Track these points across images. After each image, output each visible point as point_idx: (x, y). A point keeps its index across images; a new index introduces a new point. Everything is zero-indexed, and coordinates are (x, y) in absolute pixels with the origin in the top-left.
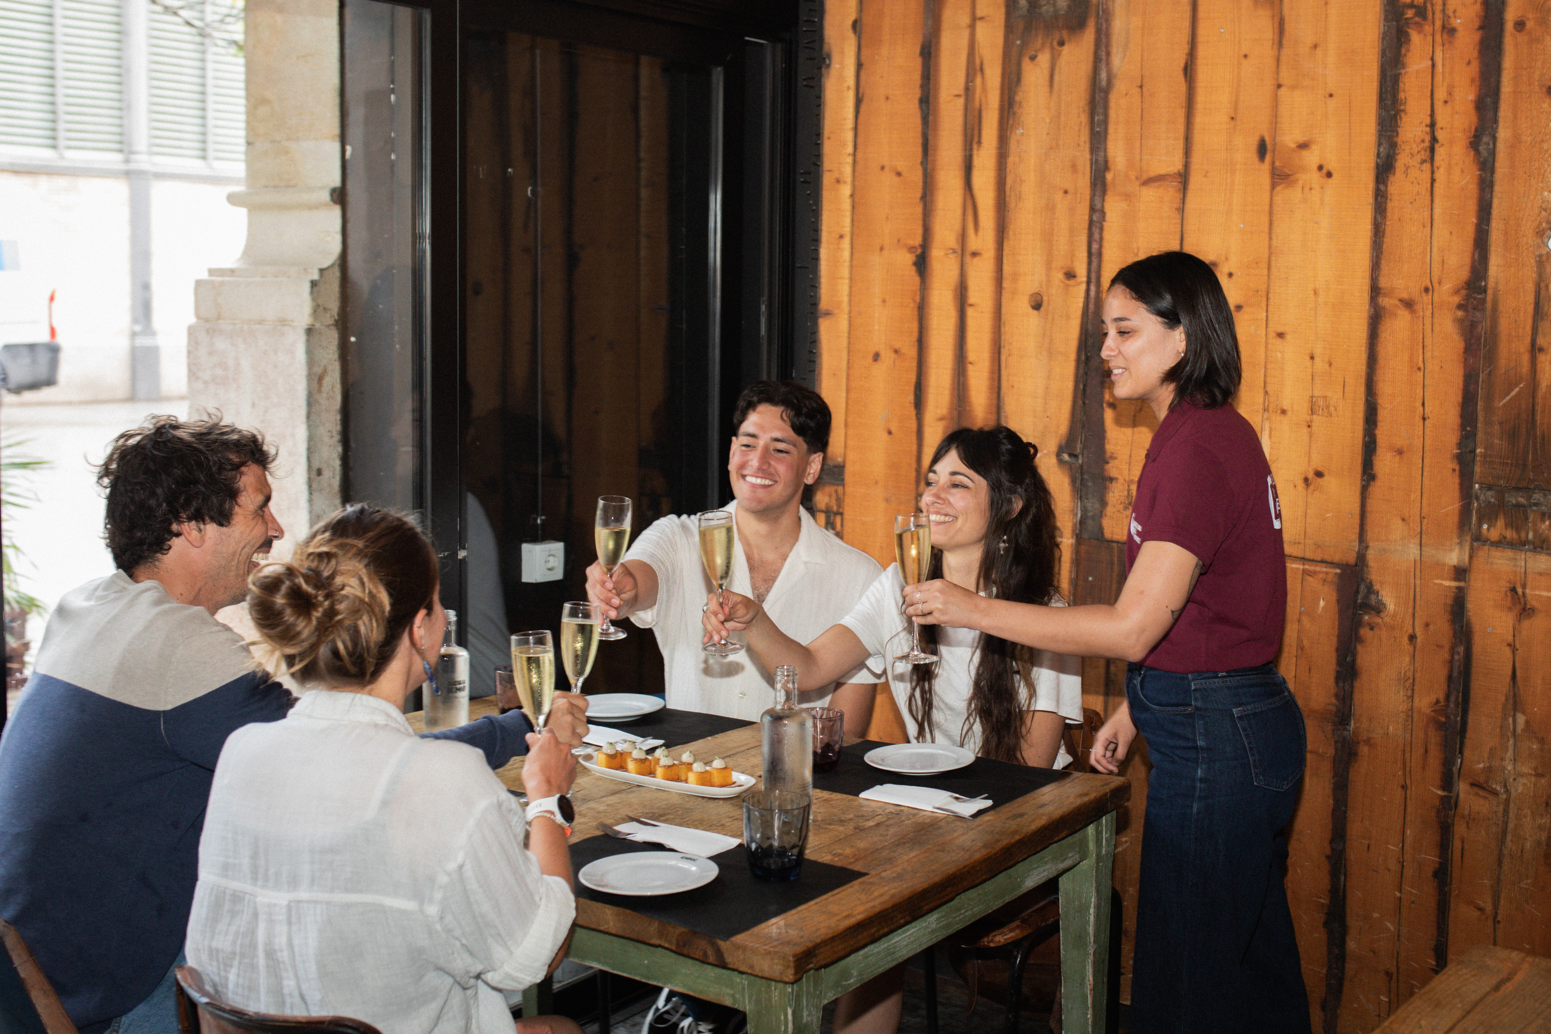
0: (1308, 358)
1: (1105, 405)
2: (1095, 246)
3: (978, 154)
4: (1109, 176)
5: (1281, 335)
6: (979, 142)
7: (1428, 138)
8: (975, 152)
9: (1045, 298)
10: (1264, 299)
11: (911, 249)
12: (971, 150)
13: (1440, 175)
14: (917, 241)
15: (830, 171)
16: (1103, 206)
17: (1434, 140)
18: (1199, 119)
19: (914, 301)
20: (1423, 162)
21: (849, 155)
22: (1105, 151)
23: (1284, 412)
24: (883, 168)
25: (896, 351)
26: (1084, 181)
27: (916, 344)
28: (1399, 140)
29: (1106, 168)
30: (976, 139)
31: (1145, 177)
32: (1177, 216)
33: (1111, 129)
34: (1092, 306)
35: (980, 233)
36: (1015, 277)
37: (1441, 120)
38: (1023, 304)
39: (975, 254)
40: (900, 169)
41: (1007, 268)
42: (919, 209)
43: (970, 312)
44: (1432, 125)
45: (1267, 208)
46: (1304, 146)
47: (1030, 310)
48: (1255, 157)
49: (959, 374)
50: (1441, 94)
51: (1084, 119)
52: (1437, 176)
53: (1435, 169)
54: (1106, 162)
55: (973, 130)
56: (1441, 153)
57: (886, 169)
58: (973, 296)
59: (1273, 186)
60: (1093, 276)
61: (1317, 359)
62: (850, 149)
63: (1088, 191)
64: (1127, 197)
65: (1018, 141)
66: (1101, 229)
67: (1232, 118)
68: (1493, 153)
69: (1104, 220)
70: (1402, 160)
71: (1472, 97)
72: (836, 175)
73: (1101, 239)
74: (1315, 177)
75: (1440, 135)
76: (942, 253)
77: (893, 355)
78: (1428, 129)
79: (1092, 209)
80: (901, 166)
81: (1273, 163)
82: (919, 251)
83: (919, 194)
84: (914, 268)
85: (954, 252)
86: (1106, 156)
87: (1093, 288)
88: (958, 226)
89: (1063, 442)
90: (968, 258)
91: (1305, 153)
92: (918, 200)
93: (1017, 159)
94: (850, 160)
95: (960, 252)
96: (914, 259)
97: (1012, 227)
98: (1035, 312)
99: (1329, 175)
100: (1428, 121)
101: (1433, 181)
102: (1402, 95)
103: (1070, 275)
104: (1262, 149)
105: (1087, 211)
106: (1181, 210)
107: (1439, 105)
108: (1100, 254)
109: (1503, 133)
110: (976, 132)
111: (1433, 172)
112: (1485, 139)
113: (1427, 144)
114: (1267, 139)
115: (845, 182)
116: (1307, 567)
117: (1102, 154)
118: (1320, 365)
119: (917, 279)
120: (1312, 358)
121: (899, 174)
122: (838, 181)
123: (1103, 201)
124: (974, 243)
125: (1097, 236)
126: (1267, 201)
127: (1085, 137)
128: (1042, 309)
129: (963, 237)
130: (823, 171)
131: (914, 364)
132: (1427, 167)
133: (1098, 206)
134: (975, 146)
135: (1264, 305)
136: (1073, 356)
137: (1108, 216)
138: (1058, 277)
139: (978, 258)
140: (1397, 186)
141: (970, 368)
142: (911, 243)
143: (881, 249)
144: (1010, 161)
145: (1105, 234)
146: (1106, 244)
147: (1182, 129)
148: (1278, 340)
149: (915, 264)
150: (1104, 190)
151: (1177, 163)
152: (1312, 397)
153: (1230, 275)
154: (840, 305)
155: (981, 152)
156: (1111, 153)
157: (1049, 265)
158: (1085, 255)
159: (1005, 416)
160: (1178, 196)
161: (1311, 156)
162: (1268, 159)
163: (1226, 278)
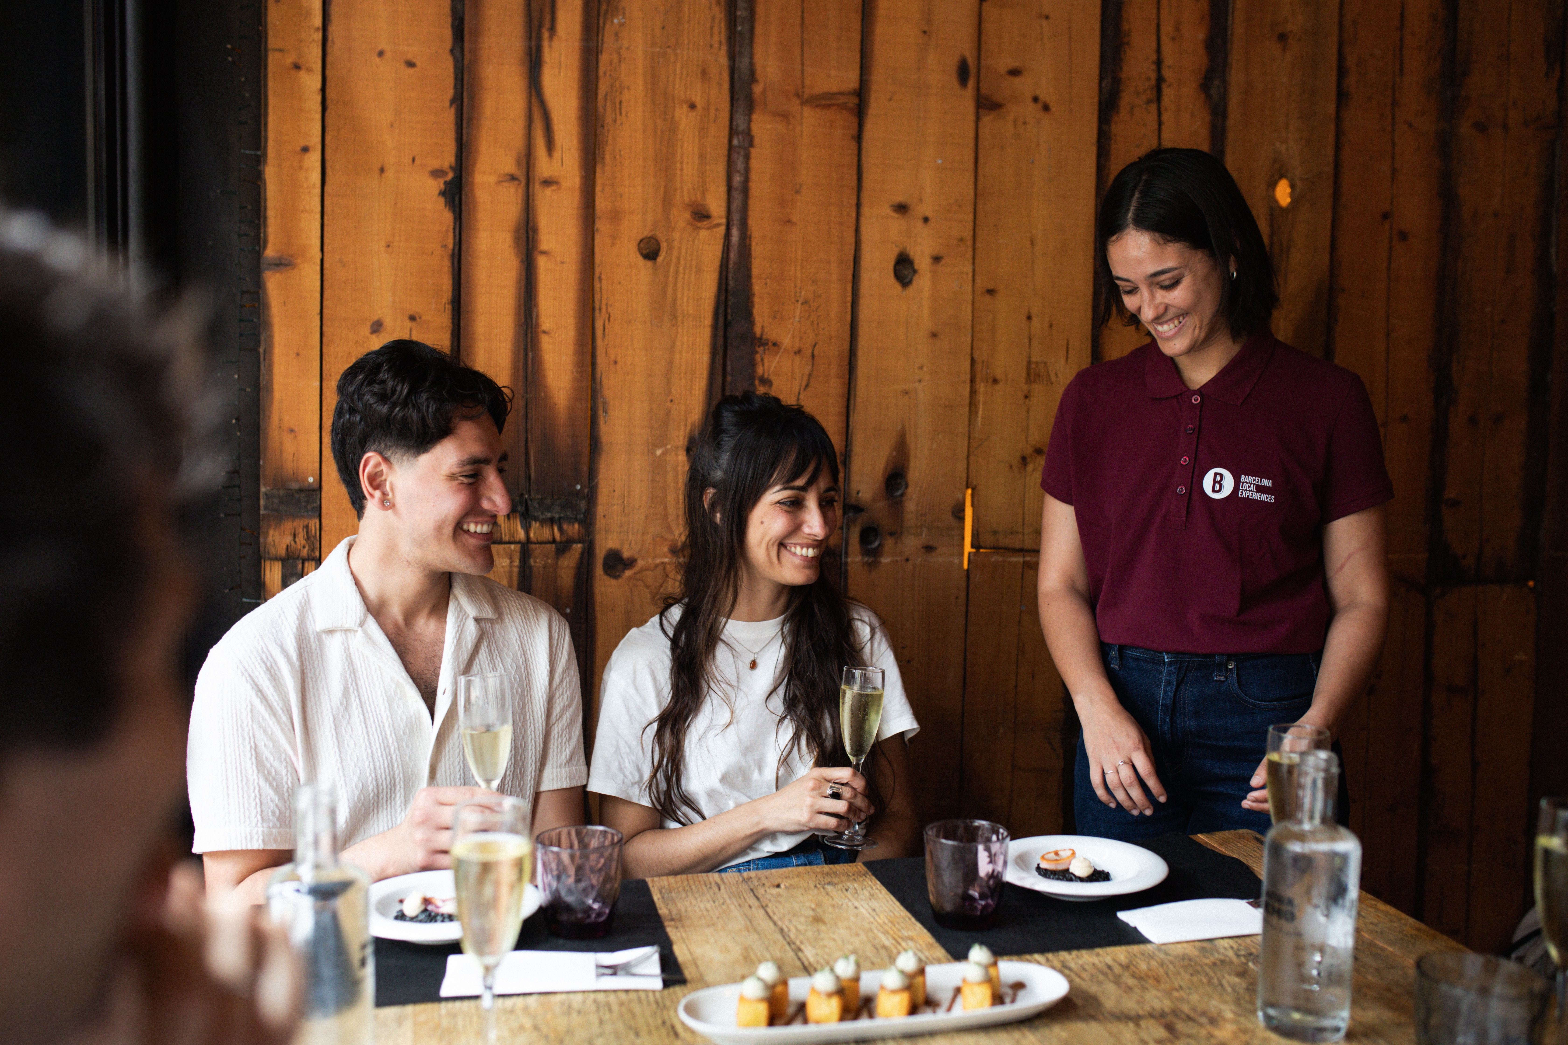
0: (1024, 318)
1: (757, 382)
2: (737, 179)
3: (550, 47)
4: (757, 89)
5: (991, 292)
6: (552, 29)
7: (1153, 76)
8: (546, 43)
9: (664, 246)
10: (970, 249)
11: (437, 173)
12: (540, 39)
13: (1168, 117)
14: (448, 159)
15: (280, 50)
16: (749, 128)
17: (1160, 80)
18: (881, 29)
19: (445, 247)
20: (1149, 101)
21: (317, 29)
22: (751, 57)
23: (995, 381)
24: (381, 54)
25: (412, 318)
26: (720, 94)
27: (449, 307)
28: (1124, 75)
29: (753, 78)
30: (547, 24)
31: (807, 92)
32: (854, 145)
33: (759, 30)
34: (733, 256)
35: (557, 154)
36: (616, 216)
37: (1169, 59)
38: (628, 251)
39: (547, 183)
40: (410, 57)
41: (602, 204)
42: (449, 117)
43: (542, 262)
44: (1159, 63)
45: (971, 142)
46: (1015, 72)
47: (641, 261)
48: (955, 82)
49: (526, 349)
50: (1167, 30)
51: (718, 13)
52: (1165, 117)
53: (1163, 110)
54: (752, 72)
55: (541, 12)
56: (1168, 93)
57: (388, 55)
58: (547, 240)
59: (979, 116)
60: (736, 218)
61: (1034, 319)
62: (318, 21)
63: (726, 107)
64: (785, 117)
65: (617, 34)
66: (747, 157)
67: (925, 32)
68: (1224, 97)
69: (751, 144)
70: (1126, 99)
71: (1201, 36)
72: (289, 59)
73: (747, 170)
74: (1032, 109)
75: (1167, 74)
76: (492, 179)
77: (408, 323)
78: (1154, 67)
79: (732, 132)
80: (413, 51)
81: (978, 89)
82: (450, 176)
83: (449, 93)
84: (442, 200)
85: (513, 178)
86: (752, 64)
87: (735, 233)
88: (518, 141)
89: (697, 433)
90: (537, 187)
91: (1016, 81)
92: (447, 103)
93: (615, 57)
94: (318, 36)
95: (523, 179)
96: (442, 186)
97: (608, 149)
98: (649, 263)
99: (1046, 108)
100: (1154, 57)
101: (1160, 124)
102: (1125, 27)
103: (701, 215)
104: (963, 73)
105: (726, 132)
106: (859, 138)
107: (1165, 40)
108: (745, 190)
109: (1236, 77)
110: (547, 17)
111: (1159, 114)
112: (1216, 82)
113: (1153, 82)
114: (970, 60)
115: (310, 70)
116: (1027, 559)
117: (746, 60)
118: (1036, 325)
119: (448, 217)
120: (1029, 318)
121: (410, 64)
122: (297, 67)
123: (750, 121)
124: (544, 166)
125: (740, 165)
126: (971, 134)
127: (719, 36)
128: (660, 259)
129: (527, 159)
130: (266, 50)
131: (445, 337)
132: (1153, 107)
133: (742, 127)
134: (546, 34)
135: (969, 255)
136: (708, 320)
137: (757, 141)
138: (681, 217)
139: (554, 187)
140: (1121, 126)
141: (544, 339)
142: (435, 164)
143: (382, 170)
144: (604, 58)
145: (753, 163)
146: (754, 176)
147: (858, 37)
148: (988, 298)
149: (442, 193)
150: (751, 107)
151: (850, 79)
152: (1029, 363)
153: (926, 220)
154: (303, 252)
155: (555, 43)
156: (759, 60)
157: (667, 201)
158: (723, 189)
159: (605, 403)
160: (854, 121)
161: (1024, 85)
162: (971, 84)
163: (920, 223)
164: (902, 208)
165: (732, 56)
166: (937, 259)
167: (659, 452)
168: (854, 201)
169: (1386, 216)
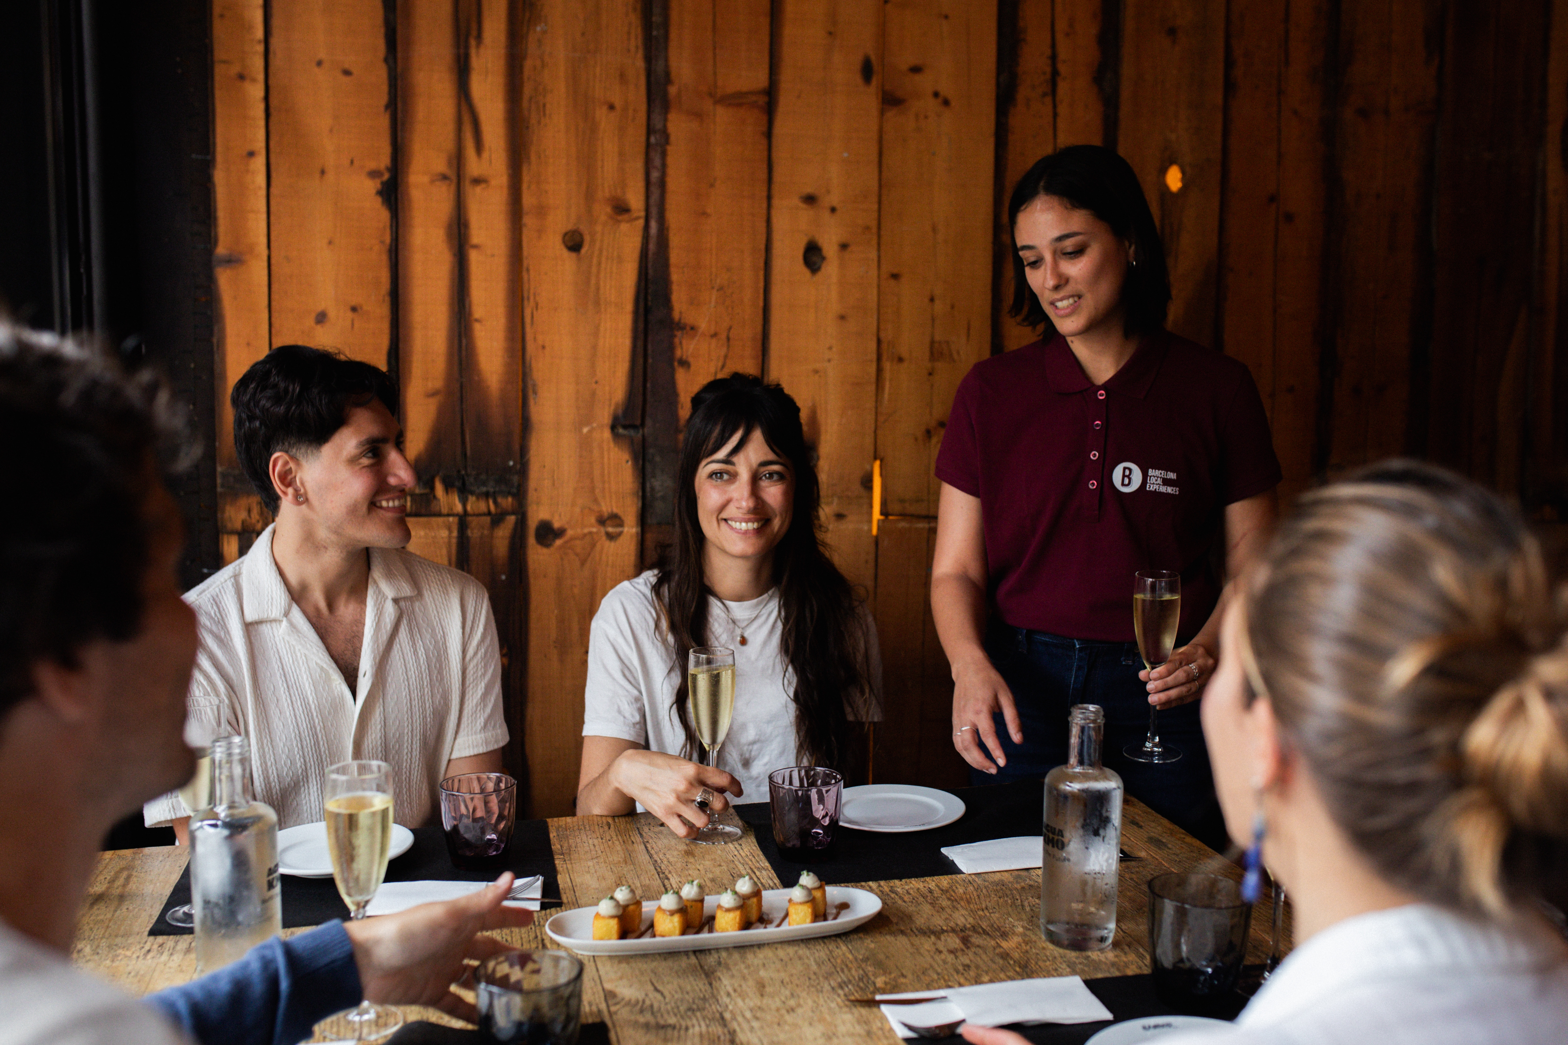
0: (927, 300)
1: (676, 364)
2: (655, 175)
3: (478, 53)
4: (673, 90)
5: (895, 276)
6: (479, 37)
7: (1048, 70)
8: (473, 51)
9: (587, 238)
10: (875, 237)
11: (373, 174)
12: (467, 47)
13: (1062, 110)
14: (384, 161)
15: (225, 62)
16: (665, 127)
17: (1055, 73)
18: (789, 32)
19: (382, 242)
20: (1045, 95)
21: (259, 42)
22: (667, 60)
23: (901, 360)
24: (319, 63)
25: (354, 309)
26: (637, 95)
27: (388, 299)
28: (1020, 70)
29: (668, 80)
30: (474, 33)
31: (720, 92)
32: (764, 142)
33: (673, 34)
34: (652, 247)
35: (485, 155)
36: (541, 211)
37: (1063, 53)
38: (554, 244)
39: (477, 181)
40: (346, 66)
41: (528, 200)
42: (384, 121)
43: (473, 256)
44: (1054, 57)
45: (875, 136)
46: (916, 70)
47: (566, 253)
48: (858, 79)
49: (460, 336)
50: (1061, 25)
51: (635, 19)
52: (1060, 111)
53: (1058, 103)
54: (667, 74)
55: (469, 21)
56: (1063, 86)
57: (326, 65)
58: (477, 235)
59: (882, 113)
60: (654, 211)
61: (937, 302)
62: (260, 33)
63: (643, 107)
64: (698, 115)
65: (539, 41)
66: (664, 154)
67: (830, 33)
68: (1116, 89)
69: (667, 142)
70: (1023, 92)
71: (1094, 31)
72: (235, 69)
73: (664, 165)
74: (932, 105)
75: (1062, 68)
76: (426, 179)
77: (350, 314)
78: (1049, 61)
79: (650, 131)
80: (349, 60)
81: (882, 86)
82: (386, 176)
83: (384, 99)
84: (379, 200)
85: (444, 177)
86: (667, 66)
87: (654, 226)
88: (449, 144)
89: (620, 412)
90: (467, 186)
91: (917, 78)
92: (382, 109)
93: (538, 63)
94: (261, 48)
95: (454, 178)
96: (379, 186)
97: (533, 149)
98: (574, 255)
99: (946, 103)
100: (1048, 52)
101: (1055, 115)
102: (1021, 24)
103: (621, 209)
104: (867, 71)
105: (643, 131)
106: (769, 135)
107: (1060, 37)
108: (662, 184)
109: (1127, 70)
110: (474, 26)
111: (1055, 106)
112: (1109, 75)
113: (1048, 76)
114: (873, 58)
115: (254, 80)
117: (661, 63)
118: (939, 307)
119: (384, 215)
120: (932, 300)
121: (347, 73)
122: (241, 77)
123: (666, 120)
124: (474, 166)
125: (657, 162)
126: (876, 129)
127: (636, 41)
128: (583, 251)
129: (458, 160)
130: (212, 62)
131: (385, 326)
132: (1048, 100)
133: (659, 126)
134: (473, 43)
135: (874, 242)
136: (629, 307)
137: (673, 138)
138: (603, 211)
139: (483, 185)
140: (1018, 119)
141: (477, 327)
142: (372, 165)
143: (323, 172)
144: (528, 64)
145: (670, 160)
146: (671, 171)
147: (766, 40)
148: (892, 282)
149: (380, 193)
150: (666, 107)
151: (759, 79)
152: (932, 342)
153: (833, 210)
154: (251, 249)
155: (482, 50)
156: (674, 63)
157: (589, 196)
158: (640, 185)
159: (534, 385)
160: (765, 118)
161: (925, 82)
162: (875, 81)
163: (827, 214)
164: (810, 200)
165: (649, 59)
166: (844, 246)
167: (585, 430)
168: (765, 194)
169: (1272, 199)
